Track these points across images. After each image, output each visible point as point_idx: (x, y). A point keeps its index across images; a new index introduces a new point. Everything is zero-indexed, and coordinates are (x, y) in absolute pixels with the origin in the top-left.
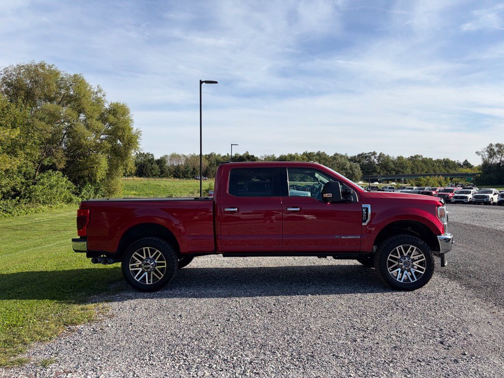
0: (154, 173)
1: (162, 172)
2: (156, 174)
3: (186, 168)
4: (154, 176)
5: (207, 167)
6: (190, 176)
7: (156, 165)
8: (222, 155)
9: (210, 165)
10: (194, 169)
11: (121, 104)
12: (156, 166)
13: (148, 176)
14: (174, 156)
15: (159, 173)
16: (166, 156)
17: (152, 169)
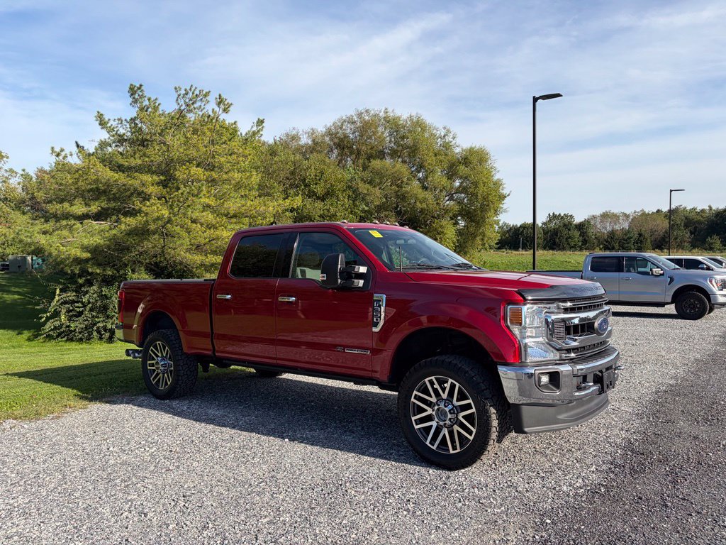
0: (573, 244)
1: (585, 242)
2: (576, 245)
3: (626, 235)
4: (573, 248)
5: (666, 232)
6: (632, 247)
7: (576, 232)
8: (698, 210)
9: (671, 227)
10: (640, 235)
11: (477, 147)
12: (577, 234)
13: (563, 249)
14: (605, 216)
15: (580, 244)
16: (594, 217)
17: (570, 237)
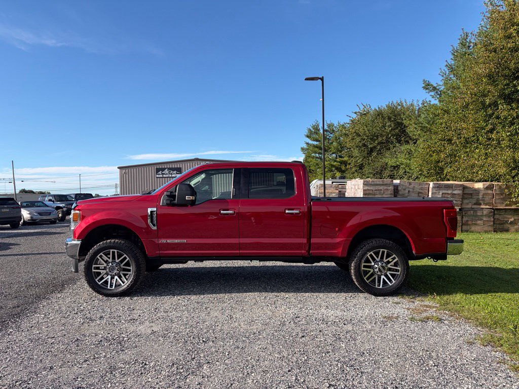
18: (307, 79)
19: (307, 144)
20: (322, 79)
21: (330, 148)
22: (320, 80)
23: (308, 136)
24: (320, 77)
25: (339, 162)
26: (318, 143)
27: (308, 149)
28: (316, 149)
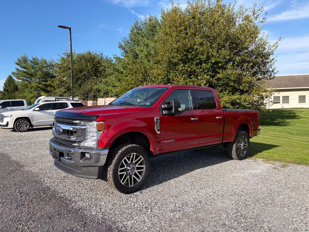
18: (59, 26)
19: (18, 69)
20: (70, 29)
21: (36, 75)
22: (68, 29)
23: (17, 64)
24: (69, 27)
25: (43, 85)
26: (25, 70)
27: (18, 74)
28: (25, 74)
